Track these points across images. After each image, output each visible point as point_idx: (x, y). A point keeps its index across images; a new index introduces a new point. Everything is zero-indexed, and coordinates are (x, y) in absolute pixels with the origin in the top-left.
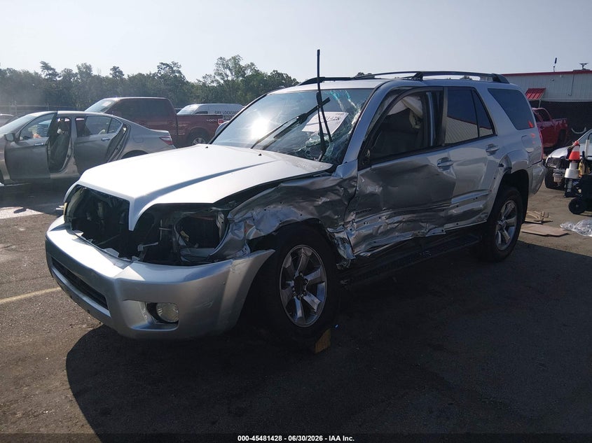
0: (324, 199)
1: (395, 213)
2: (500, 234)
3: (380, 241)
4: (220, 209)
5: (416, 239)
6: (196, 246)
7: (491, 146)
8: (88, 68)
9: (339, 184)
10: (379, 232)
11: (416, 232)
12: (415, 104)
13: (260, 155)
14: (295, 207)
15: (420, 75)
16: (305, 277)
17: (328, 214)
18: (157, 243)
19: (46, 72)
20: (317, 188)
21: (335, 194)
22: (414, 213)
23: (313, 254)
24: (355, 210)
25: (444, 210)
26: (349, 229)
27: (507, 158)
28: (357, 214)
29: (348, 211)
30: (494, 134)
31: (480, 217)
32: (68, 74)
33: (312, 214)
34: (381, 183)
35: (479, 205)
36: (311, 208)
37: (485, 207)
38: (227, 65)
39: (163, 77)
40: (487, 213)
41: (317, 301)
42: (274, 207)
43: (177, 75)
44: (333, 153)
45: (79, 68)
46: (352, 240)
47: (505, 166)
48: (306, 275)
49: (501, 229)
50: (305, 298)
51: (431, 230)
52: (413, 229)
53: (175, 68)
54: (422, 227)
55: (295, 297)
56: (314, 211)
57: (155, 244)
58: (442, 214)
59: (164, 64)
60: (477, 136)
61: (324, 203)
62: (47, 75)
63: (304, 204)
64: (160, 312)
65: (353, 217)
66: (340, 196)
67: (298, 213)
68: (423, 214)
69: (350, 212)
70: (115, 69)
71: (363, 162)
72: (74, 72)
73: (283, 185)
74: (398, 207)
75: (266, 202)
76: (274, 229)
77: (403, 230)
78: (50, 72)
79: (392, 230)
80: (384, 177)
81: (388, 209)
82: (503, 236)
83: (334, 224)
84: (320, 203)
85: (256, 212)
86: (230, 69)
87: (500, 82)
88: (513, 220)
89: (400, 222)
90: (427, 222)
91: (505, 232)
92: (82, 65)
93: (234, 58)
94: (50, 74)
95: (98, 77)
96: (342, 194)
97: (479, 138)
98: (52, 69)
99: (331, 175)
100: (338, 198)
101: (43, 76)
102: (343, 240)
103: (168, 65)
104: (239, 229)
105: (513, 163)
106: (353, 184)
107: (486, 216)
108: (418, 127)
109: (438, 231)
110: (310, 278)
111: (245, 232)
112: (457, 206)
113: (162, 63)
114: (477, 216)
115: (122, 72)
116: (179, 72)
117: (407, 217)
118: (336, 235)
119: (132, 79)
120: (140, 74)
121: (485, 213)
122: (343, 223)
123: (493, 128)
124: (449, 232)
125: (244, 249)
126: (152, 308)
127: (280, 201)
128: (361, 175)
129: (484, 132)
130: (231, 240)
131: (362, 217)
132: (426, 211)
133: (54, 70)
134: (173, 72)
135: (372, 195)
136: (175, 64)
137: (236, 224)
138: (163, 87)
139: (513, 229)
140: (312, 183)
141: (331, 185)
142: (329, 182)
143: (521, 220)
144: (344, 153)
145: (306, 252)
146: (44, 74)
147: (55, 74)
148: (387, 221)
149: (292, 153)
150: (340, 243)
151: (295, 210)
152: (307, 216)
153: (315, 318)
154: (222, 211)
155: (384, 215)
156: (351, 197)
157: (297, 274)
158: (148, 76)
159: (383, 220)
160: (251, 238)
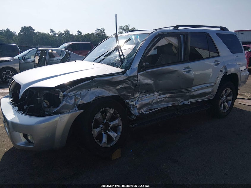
0: (121, 86)
1: (162, 93)
2: (222, 104)
3: (154, 106)
4: (60, 90)
5: (174, 106)
6: (52, 107)
7: (216, 61)
8: (68, 31)
9: (127, 79)
10: (153, 102)
11: (174, 103)
12: (174, 41)
13: (93, 65)
14: (106, 89)
15: (177, 27)
16: (110, 123)
17: (124, 93)
18: (33, 105)
19: (52, 33)
20: (115, 80)
21: (126, 83)
22: (173, 94)
23: (114, 112)
24: (139, 91)
25: (188, 92)
26: (136, 100)
27: (225, 67)
28: (140, 93)
29: (135, 91)
30: (219, 56)
31: (210, 96)
32: (61, 34)
33: (115, 93)
34: (152, 79)
35: (209, 90)
36: (114, 90)
37: (212, 91)
38: (124, 29)
39: (97, 34)
40: (214, 94)
41: (116, 135)
42: (94, 90)
43: (103, 33)
44: (126, 64)
45: (65, 31)
46: (138, 106)
47: (224, 71)
48: (110, 122)
49: (223, 102)
50: (109, 133)
51: (182, 102)
52: (172, 101)
53: (102, 31)
54: (178, 100)
55: (103, 133)
56: (116, 91)
57: (32, 106)
58: (188, 94)
59: (98, 29)
60: (209, 57)
61: (121, 88)
62: (52, 34)
63: (111, 88)
64: (30, 138)
65: (138, 95)
66: (129, 84)
67: (107, 93)
68: (177, 94)
69: (136, 92)
70: (79, 31)
71: (141, 68)
72: (63, 33)
73: (96, 79)
74: (163, 90)
75: (88, 87)
76: (92, 100)
77: (167, 102)
78: (54, 33)
79: (161, 101)
80: (154, 76)
81: (158, 91)
82: (224, 105)
83: (128, 98)
84: (119, 88)
85: (83, 92)
86: (125, 31)
87: (224, 30)
88: (230, 98)
89: (165, 98)
90: (180, 98)
91: (226, 103)
92: (66, 30)
93: (126, 26)
94: (53, 34)
95: (72, 35)
96: (130, 84)
97: (210, 57)
98: (54, 32)
99: (123, 75)
100: (128, 85)
101: (51, 35)
102: (133, 105)
103: (99, 30)
104: (71, 99)
105: (228, 70)
106: (135, 79)
107: (213, 96)
108: (176, 52)
109: (186, 102)
110: (112, 123)
111: (75, 101)
112: (197, 91)
113: (97, 29)
114: (209, 95)
115: (81, 33)
116: (104, 32)
117: (169, 95)
118: (130, 103)
119: (85, 35)
120: (89, 34)
121: (212, 94)
122: (133, 98)
123: (218, 52)
124: (192, 103)
125: (74, 109)
126: (25, 136)
127: (96, 86)
128: (140, 75)
129: (212, 54)
130: (65, 105)
131: (144, 94)
132: (179, 92)
133: (55, 32)
134: (102, 32)
135: (147, 84)
136: (102, 29)
137: (70, 97)
138: (97, 38)
139: (230, 102)
140: (112, 78)
141: (122, 79)
142: (122, 78)
143: (235, 97)
144: (131, 64)
145: (110, 111)
146: (51, 34)
147: (55, 34)
148: (158, 97)
149: (109, 64)
150: (132, 107)
151: (105, 91)
152: (111, 94)
153: (114, 143)
154: (61, 91)
155: (156, 94)
156: (136, 85)
157: (105, 121)
158: (92, 34)
159: (155, 97)
160: (78, 104)
